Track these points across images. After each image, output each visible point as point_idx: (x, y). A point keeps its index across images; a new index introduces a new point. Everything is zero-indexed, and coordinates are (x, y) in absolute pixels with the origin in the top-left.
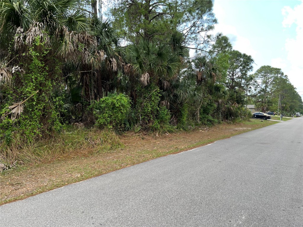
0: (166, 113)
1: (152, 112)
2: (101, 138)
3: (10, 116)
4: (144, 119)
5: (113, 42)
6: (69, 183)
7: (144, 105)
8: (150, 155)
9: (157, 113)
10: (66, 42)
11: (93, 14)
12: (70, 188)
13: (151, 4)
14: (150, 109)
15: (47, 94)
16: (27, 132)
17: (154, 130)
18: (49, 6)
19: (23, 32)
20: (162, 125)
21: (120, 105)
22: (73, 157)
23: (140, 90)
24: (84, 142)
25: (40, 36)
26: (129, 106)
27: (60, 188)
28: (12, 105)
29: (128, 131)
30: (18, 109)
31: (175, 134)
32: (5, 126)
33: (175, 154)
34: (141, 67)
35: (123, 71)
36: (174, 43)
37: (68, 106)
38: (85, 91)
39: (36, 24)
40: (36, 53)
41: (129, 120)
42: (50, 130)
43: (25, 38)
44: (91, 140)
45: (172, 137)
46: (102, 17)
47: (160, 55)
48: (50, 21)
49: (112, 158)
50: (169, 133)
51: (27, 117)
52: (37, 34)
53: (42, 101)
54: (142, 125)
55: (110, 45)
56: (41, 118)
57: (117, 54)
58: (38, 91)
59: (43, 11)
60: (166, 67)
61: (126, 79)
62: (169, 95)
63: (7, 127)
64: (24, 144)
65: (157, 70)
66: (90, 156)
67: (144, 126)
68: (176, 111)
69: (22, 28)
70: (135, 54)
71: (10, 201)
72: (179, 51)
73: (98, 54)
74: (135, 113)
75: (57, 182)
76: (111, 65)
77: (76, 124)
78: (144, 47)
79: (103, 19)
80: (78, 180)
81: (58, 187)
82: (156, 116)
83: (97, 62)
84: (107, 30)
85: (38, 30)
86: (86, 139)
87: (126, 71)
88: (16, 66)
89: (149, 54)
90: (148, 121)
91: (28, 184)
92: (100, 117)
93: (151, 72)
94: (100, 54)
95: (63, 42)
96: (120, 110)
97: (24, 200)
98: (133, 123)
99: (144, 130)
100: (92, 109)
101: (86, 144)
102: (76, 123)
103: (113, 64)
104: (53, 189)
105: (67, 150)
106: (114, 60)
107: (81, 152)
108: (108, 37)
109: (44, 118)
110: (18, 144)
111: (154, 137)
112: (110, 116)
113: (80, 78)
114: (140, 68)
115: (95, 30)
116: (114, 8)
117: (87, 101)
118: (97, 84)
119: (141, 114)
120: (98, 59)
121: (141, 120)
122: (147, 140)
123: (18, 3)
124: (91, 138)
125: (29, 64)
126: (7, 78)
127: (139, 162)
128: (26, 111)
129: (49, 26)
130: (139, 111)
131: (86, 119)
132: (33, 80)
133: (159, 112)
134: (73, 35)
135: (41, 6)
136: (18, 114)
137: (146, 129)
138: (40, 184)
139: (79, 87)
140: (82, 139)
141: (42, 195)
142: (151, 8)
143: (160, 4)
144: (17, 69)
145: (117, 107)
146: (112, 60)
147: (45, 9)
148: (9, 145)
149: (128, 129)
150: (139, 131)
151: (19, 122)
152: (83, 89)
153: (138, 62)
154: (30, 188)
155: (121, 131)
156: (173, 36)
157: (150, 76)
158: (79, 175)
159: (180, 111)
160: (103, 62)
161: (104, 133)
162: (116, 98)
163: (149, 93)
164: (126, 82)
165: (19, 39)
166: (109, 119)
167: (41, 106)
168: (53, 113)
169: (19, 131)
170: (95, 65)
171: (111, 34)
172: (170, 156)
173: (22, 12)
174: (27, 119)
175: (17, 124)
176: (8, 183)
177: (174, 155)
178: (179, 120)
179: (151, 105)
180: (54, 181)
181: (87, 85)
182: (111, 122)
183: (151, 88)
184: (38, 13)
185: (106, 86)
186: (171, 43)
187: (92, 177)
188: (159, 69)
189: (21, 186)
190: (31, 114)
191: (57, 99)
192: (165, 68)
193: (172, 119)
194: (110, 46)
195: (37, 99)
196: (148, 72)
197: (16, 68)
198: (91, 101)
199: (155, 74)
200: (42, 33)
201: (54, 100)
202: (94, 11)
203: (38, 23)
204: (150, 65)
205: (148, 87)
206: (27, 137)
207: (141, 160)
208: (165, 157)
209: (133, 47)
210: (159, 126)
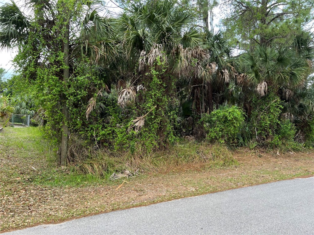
0: (289, 127)
1: (271, 126)
2: (213, 153)
3: (134, 128)
4: (260, 134)
5: (226, 52)
6: (185, 196)
7: (261, 118)
8: (271, 177)
9: (278, 128)
10: (181, 59)
11: (204, 28)
12: (187, 201)
13: (268, 6)
14: (269, 122)
15: (163, 108)
16: (147, 144)
17: (275, 147)
18: (167, 28)
19: (146, 55)
20: (284, 141)
21: (232, 119)
22: (186, 171)
23: (255, 101)
24: (196, 156)
25: (160, 56)
26: (243, 119)
27: (177, 200)
28: (136, 118)
29: (241, 146)
30: (140, 122)
31: (303, 154)
32: (130, 137)
33: (305, 178)
34: (257, 75)
35: (236, 82)
36: (299, 46)
37: (180, 120)
38: (196, 105)
39: (156, 46)
40: (156, 72)
41: (242, 135)
42: (165, 142)
43: (147, 59)
44: (202, 154)
45: (298, 157)
46: (213, 29)
47: (281, 60)
48: (167, 41)
49: (225, 175)
50: (294, 151)
51: (147, 129)
52: (157, 55)
53: (159, 115)
54: (258, 141)
55: (222, 56)
56: (158, 131)
57: (229, 64)
58: (156, 106)
59: (162, 32)
60: (289, 73)
61: (238, 90)
62: (292, 106)
63: (131, 138)
64: (144, 154)
65: (276, 78)
66: (203, 171)
67: (261, 142)
68: (303, 125)
69: (145, 51)
70: (249, 63)
71: (136, 206)
72: (306, 53)
73: (210, 67)
74: (250, 127)
75: (174, 193)
76: (223, 77)
77: (187, 138)
78: (260, 54)
79: (214, 31)
80: (194, 194)
81: (175, 198)
82: (276, 130)
83: (209, 75)
84: (219, 42)
85: (158, 51)
86: (198, 153)
87: (239, 81)
88: (140, 85)
89: (266, 61)
90: (266, 136)
91: (149, 192)
92: (211, 131)
93: (270, 80)
94: (211, 66)
95: (178, 60)
96: (232, 124)
97: (147, 206)
98: (247, 138)
99: (262, 147)
100: (202, 123)
101: (198, 158)
102: (187, 136)
103: (225, 76)
104: (171, 200)
105: (180, 162)
106: (226, 71)
107: (193, 165)
108: (220, 48)
109: (160, 131)
110: (140, 154)
111: (275, 155)
112: (222, 130)
113: (190, 92)
114: (256, 78)
115: (206, 43)
116: (226, 18)
117: (198, 115)
118: (208, 97)
119: (257, 129)
120: (209, 72)
121: (258, 135)
122: (265, 158)
123: (142, 29)
124: (202, 152)
125: (150, 82)
126: (133, 95)
127: (258, 184)
128: (146, 125)
129: (166, 46)
130: (255, 124)
131: (196, 132)
132: (153, 96)
133: (281, 127)
134: (188, 52)
135: (160, 29)
136: (140, 127)
137: (263, 145)
138: (159, 194)
139: (190, 101)
140: (193, 153)
141: (162, 205)
142: (268, 10)
143: (279, 4)
144: (141, 88)
145: (229, 121)
146: (224, 72)
147: (163, 31)
148: (133, 155)
149: (242, 144)
150: (255, 147)
151: (141, 134)
152: (194, 103)
153: (253, 70)
154: (151, 196)
155: (234, 146)
156: (297, 37)
157: (268, 85)
158: (194, 190)
159: (309, 126)
160: (214, 75)
161: (216, 147)
162: (228, 111)
163: (267, 104)
164: (238, 93)
165: (142, 61)
166: (221, 134)
167: (158, 120)
168: (168, 126)
169: (140, 142)
170: (206, 78)
171: (223, 46)
172: (298, 179)
173: (145, 37)
174: (147, 131)
175: (139, 136)
176: (133, 189)
177: (303, 179)
178: (308, 136)
179: (270, 118)
180: (171, 192)
181: (198, 99)
182: (223, 137)
183: (269, 98)
184: (157, 35)
185: (216, 98)
186: (295, 45)
187: (207, 193)
188: (279, 77)
189: (144, 193)
190: (150, 127)
191: (172, 113)
192: (288, 75)
193: (297, 135)
194: (222, 58)
195: (155, 113)
196: (265, 81)
197: (140, 86)
198: (202, 114)
199: (275, 82)
200: (161, 53)
201: (169, 114)
202: (205, 25)
203: (158, 44)
204: (268, 72)
205: (266, 98)
206: (147, 148)
207: (260, 180)
208: (292, 181)
209: (247, 55)
210: (280, 143)
